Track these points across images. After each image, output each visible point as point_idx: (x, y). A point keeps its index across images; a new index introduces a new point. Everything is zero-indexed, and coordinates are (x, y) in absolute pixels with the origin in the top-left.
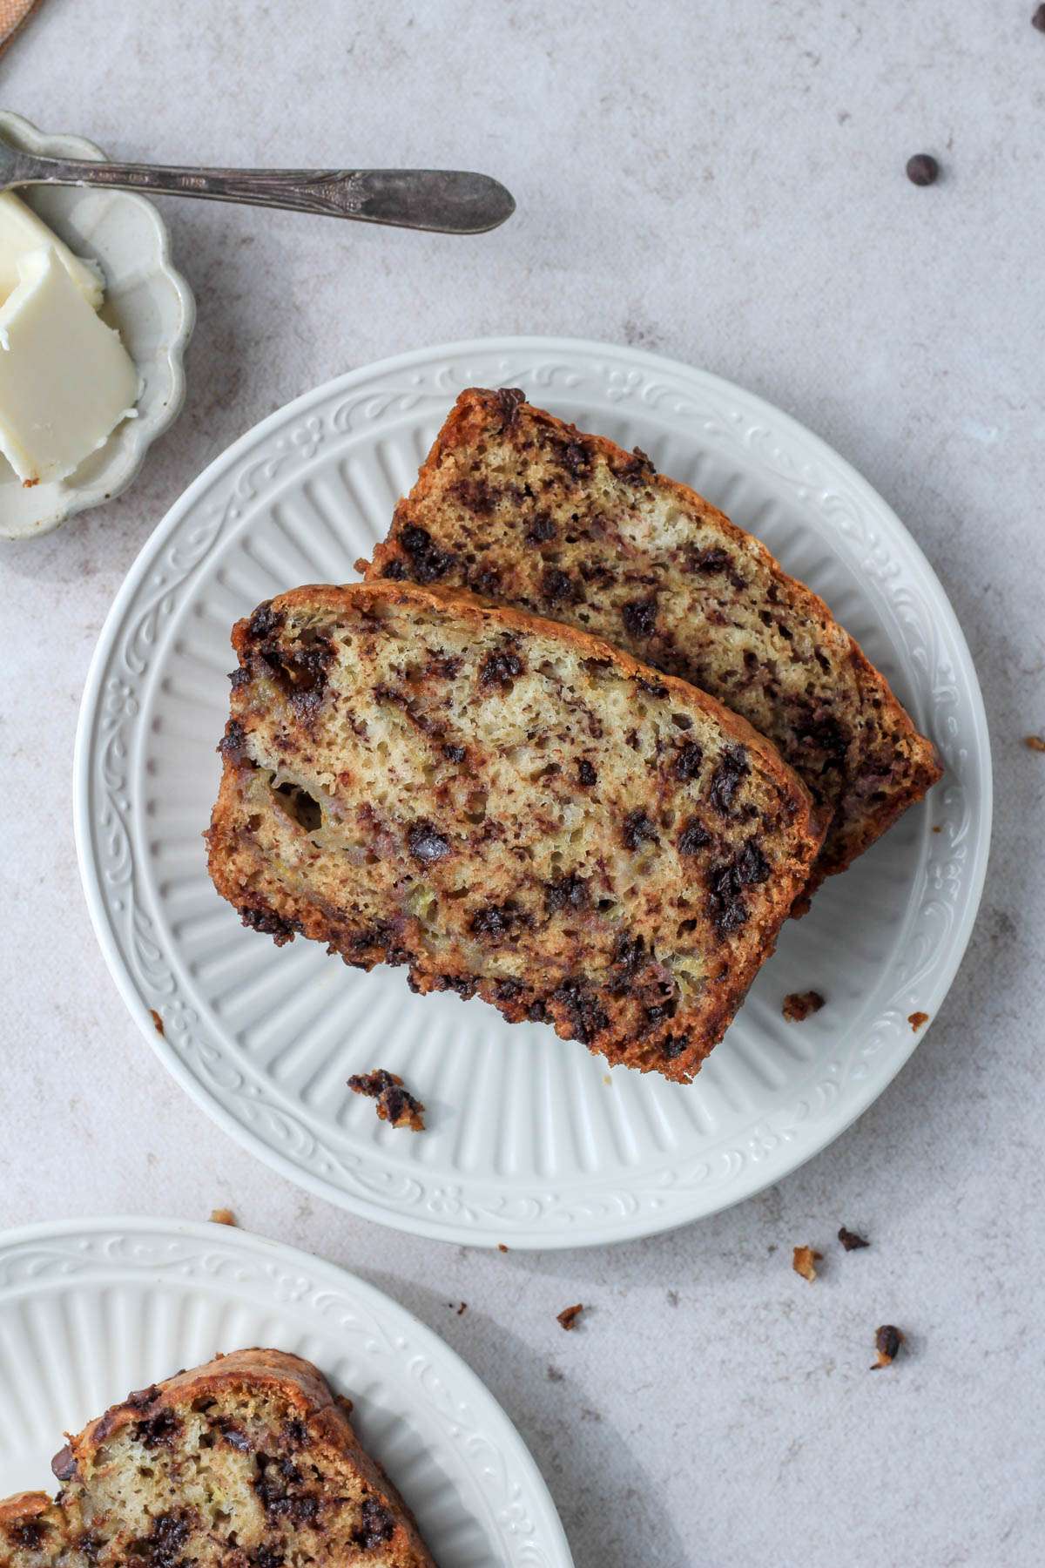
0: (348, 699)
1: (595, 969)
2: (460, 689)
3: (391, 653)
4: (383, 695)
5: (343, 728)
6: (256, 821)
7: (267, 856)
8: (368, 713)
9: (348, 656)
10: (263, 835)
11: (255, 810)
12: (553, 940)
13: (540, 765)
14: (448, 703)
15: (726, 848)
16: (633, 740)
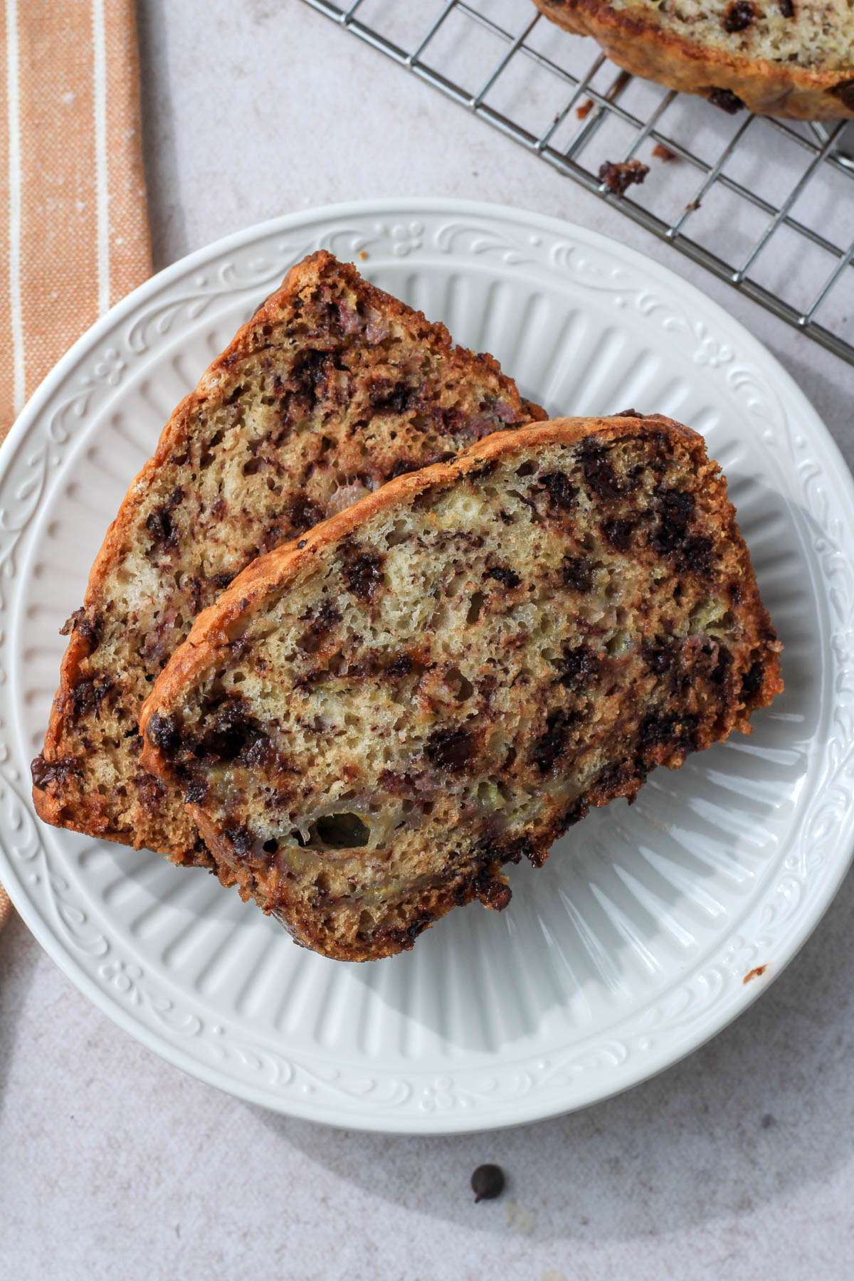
0: (287, 715)
1: (652, 694)
2: (353, 618)
3: (277, 650)
4: (309, 684)
5: (307, 738)
6: (321, 882)
7: (355, 895)
8: (313, 706)
9: (251, 686)
10: (337, 886)
11: (312, 875)
12: (605, 709)
13: (466, 606)
14: (356, 638)
15: (648, 514)
16: (506, 518)
